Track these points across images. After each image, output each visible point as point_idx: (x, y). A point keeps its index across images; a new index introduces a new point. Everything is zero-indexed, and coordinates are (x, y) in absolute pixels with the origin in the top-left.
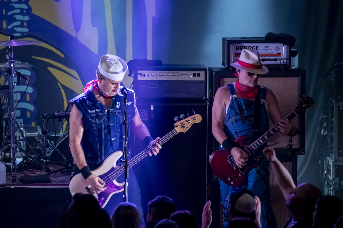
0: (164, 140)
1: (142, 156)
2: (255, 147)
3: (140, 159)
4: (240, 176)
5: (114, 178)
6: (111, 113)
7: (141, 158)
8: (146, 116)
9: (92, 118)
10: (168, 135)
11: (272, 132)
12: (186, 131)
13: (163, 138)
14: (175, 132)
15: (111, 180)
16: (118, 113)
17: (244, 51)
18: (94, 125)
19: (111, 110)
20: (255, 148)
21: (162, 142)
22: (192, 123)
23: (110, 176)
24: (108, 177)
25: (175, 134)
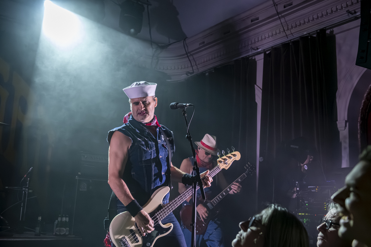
2: (216, 201)
4: (204, 225)
6: (160, 144)
8: (86, 188)
9: (143, 146)
11: (228, 189)
12: (228, 168)
16: (166, 145)
17: (207, 136)
19: (159, 140)
20: (216, 203)
22: (233, 160)
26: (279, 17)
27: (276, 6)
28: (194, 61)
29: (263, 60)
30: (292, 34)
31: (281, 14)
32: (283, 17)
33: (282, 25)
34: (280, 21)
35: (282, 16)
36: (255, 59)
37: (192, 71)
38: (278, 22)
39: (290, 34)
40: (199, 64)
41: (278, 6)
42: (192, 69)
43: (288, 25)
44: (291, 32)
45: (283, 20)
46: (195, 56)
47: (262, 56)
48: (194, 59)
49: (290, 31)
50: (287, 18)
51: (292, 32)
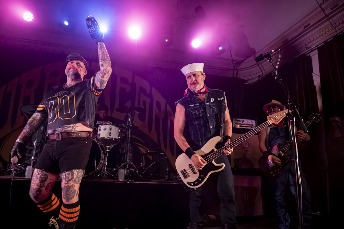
0: (258, 129)
1: (238, 141)
3: (236, 144)
5: (214, 158)
6: (207, 106)
7: (238, 143)
9: (191, 110)
10: (262, 125)
12: (278, 123)
13: (258, 128)
14: (268, 122)
15: (211, 160)
16: (213, 106)
18: (193, 115)
19: (207, 103)
21: (256, 130)
22: (283, 117)
23: (210, 156)
24: (209, 157)
25: (269, 124)
26: (328, 18)
27: (324, 11)
28: (263, 67)
29: (317, 54)
30: (340, 29)
31: (328, 16)
32: (331, 18)
33: (331, 24)
34: (329, 22)
35: (329, 17)
36: (310, 55)
37: (262, 75)
38: (328, 22)
39: (338, 30)
40: (266, 69)
41: (325, 11)
42: (262, 74)
43: (335, 24)
44: (335, 30)
45: (331, 20)
46: (262, 64)
47: (316, 51)
48: (262, 66)
49: (338, 28)
50: (334, 18)
51: (340, 28)
